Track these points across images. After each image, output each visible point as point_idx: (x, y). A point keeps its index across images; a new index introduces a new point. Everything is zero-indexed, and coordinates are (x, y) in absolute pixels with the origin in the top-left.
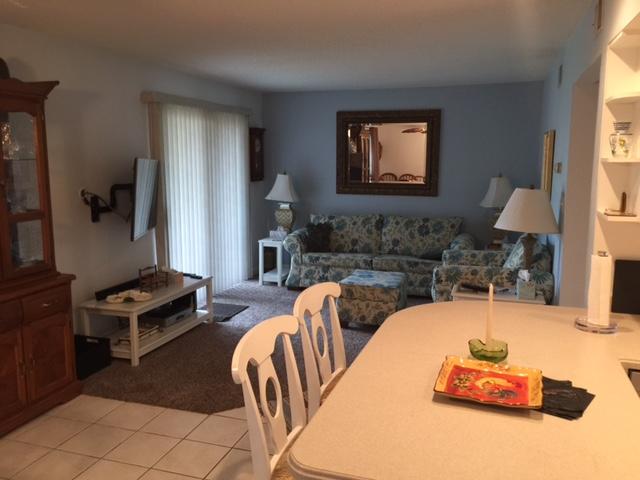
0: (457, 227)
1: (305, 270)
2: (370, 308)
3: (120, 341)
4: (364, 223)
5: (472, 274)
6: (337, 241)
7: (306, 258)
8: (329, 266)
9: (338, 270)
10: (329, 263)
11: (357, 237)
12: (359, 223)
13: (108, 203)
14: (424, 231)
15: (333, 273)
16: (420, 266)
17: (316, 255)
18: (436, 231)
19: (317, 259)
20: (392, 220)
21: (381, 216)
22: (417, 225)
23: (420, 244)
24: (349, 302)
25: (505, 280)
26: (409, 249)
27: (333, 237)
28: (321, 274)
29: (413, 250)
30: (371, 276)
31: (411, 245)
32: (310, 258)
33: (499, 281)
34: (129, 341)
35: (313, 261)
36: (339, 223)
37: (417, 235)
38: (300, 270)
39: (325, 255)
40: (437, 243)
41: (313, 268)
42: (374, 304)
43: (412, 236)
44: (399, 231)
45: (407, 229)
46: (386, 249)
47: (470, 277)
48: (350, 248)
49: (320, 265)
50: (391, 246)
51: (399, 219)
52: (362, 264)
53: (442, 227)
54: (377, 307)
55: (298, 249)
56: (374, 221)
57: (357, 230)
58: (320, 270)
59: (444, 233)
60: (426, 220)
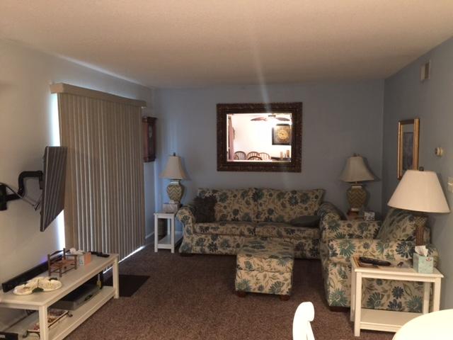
0: (320, 198)
1: (196, 238)
2: (267, 279)
3: (28, 332)
4: (243, 196)
5: (365, 247)
6: (221, 211)
7: (197, 227)
8: (217, 235)
9: (226, 237)
10: (217, 232)
11: (238, 208)
12: (239, 196)
13: (16, 191)
14: (293, 202)
15: (221, 241)
16: (296, 232)
17: (205, 225)
18: (303, 201)
19: (207, 228)
20: (266, 193)
21: (256, 189)
22: (287, 197)
23: (291, 213)
24: (248, 274)
25: (395, 253)
26: (281, 217)
27: (217, 208)
28: (211, 241)
29: (286, 219)
30: (263, 247)
31: (284, 214)
32: (201, 228)
33: (390, 253)
34: (38, 333)
35: (204, 230)
36: (221, 195)
37: (288, 205)
38: (193, 238)
39: (213, 225)
40: (304, 212)
41: (203, 236)
42: (271, 274)
43: (284, 205)
44: (273, 202)
45: (279, 200)
46: (263, 217)
47: (363, 250)
48: (232, 217)
49: (209, 234)
50: (267, 215)
51: (272, 192)
52: (246, 233)
53: (308, 198)
54: (274, 277)
55: (190, 221)
56: (251, 194)
57: (238, 202)
58: (210, 237)
59: (310, 203)
60: (294, 192)
